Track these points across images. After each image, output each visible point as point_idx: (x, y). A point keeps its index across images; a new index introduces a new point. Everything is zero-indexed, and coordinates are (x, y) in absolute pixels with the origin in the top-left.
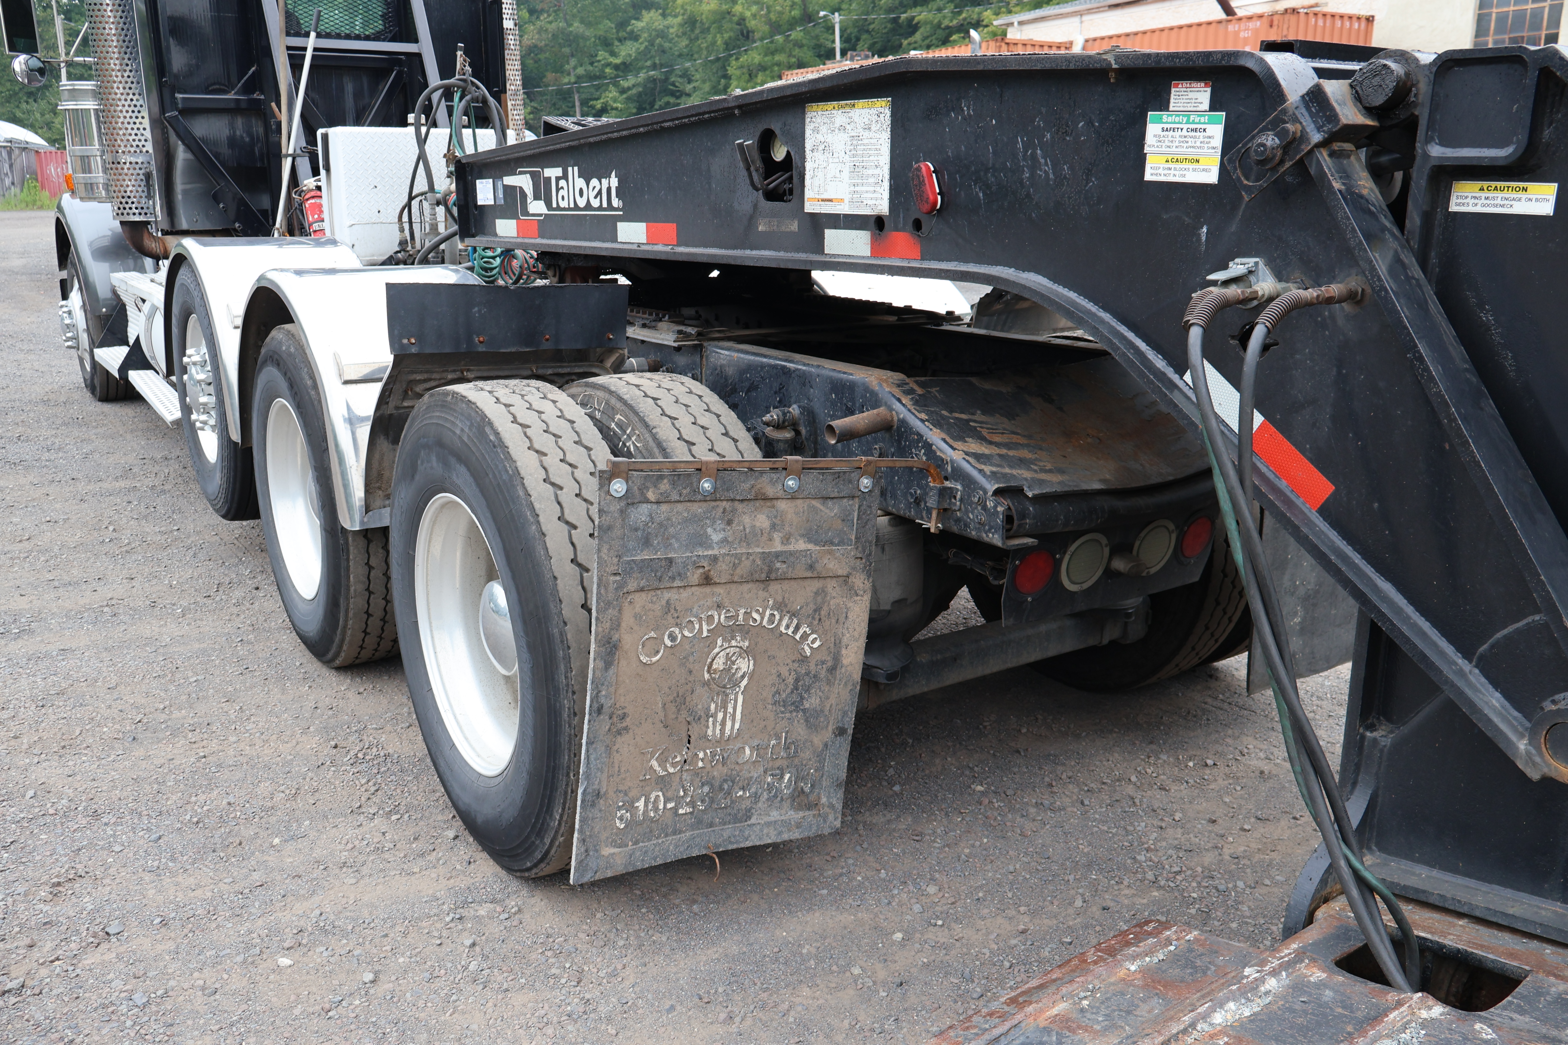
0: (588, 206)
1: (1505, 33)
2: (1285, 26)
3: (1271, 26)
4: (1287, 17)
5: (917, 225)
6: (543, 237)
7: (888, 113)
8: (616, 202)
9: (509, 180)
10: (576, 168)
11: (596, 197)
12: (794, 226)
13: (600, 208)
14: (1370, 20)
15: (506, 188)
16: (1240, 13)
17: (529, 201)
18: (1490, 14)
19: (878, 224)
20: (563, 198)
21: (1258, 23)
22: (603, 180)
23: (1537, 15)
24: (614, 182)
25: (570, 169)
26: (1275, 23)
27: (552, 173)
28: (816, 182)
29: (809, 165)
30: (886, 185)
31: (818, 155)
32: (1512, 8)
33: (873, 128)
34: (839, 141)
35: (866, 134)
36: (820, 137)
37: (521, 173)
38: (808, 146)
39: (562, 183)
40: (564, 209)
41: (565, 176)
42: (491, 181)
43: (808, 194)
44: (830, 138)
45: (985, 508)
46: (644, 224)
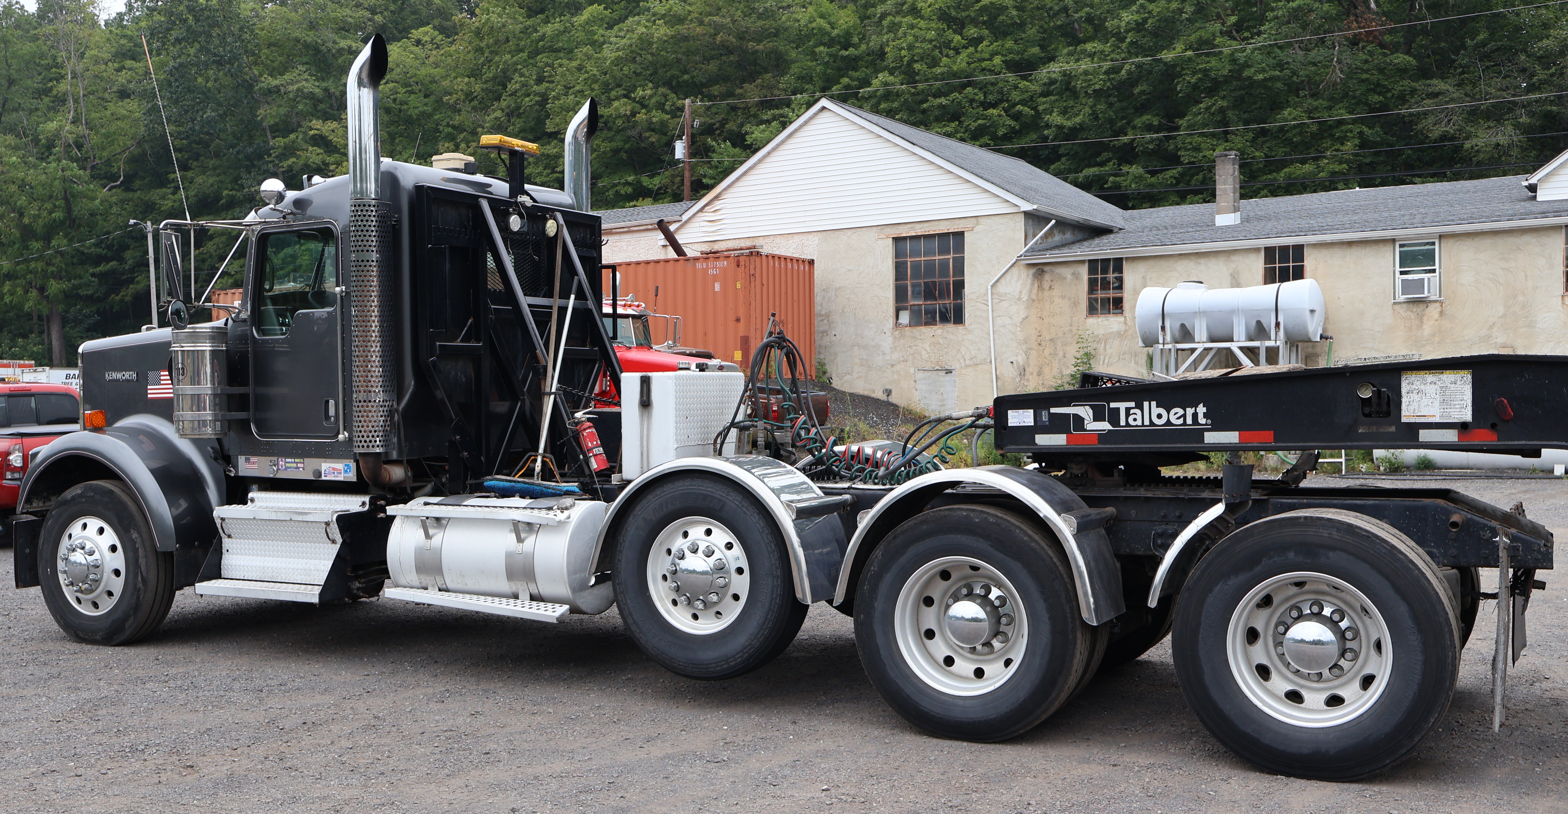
0: (1169, 423)
1: (920, 279)
2: (752, 267)
3: (738, 266)
4: (752, 258)
5: (1493, 426)
6: (1102, 444)
7: (1470, 377)
8: (1202, 420)
9: (1053, 410)
10: (1154, 404)
11: (1178, 418)
12: (1393, 429)
13: (1185, 423)
14: (811, 262)
15: (1052, 416)
16: (690, 253)
17: (1086, 422)
18: (906, 262)
19: (1462, 427)
20: (1135, 420)
21: (725, 263)
22: (1188, 410)
23: (944, 264)
24: (1201, 409)
25: (1146, 404)
26: (742, 263)
27: (1122, 406)
28: (1412, 408)
29: (1404, 400)
30: (1470, 408)
31: (1414, 396)
32: (923, 258)
33: (1458, 383)
34: (1431, 389)
35: (1454, 385)
36: (1414, 387)
37: (1074, 406)
38: (1404, 391)
39: (1138, 411)
40: (1137, 426)
41: (1140, 407)
42: (1032, 411)
43: (1403, 413)
44: (1423, 387)
45: (1539, 551)
46: (1237, 433)
